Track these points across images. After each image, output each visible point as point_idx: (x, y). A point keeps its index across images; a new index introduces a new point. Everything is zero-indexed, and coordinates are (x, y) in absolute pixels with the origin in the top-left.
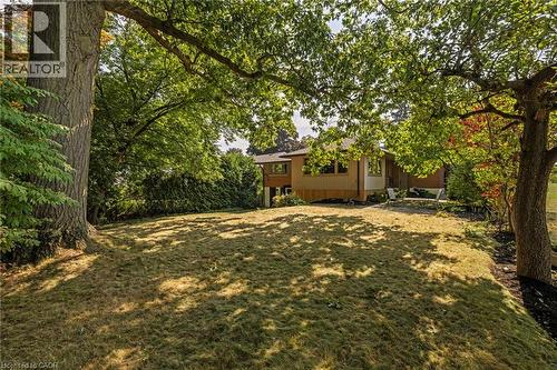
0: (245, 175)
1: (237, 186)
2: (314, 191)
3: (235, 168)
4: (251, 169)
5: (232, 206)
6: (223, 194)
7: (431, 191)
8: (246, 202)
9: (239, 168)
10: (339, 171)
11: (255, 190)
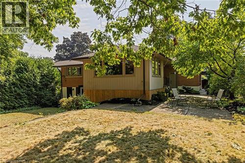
0: (43, 76)
1: (34, 87)
2: (103, 91)
3: (32, 71)
4: (49, 71)
5: (30, 105)
6: (19, 94)
7: (196, 88)
8: (43, 101)
9: (36, 70)
10: (127, 73)
11: (53, 90)
